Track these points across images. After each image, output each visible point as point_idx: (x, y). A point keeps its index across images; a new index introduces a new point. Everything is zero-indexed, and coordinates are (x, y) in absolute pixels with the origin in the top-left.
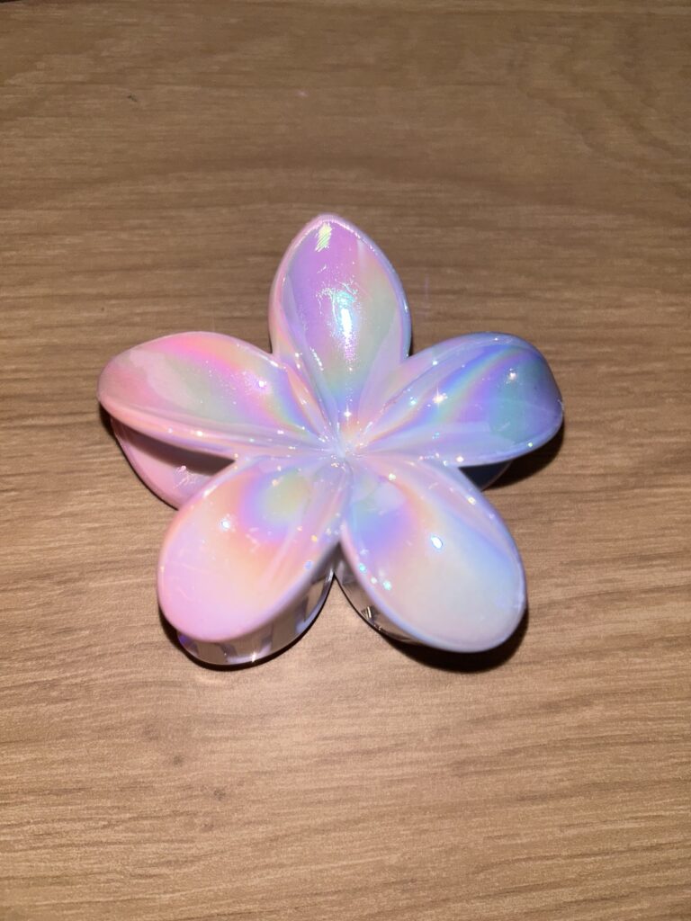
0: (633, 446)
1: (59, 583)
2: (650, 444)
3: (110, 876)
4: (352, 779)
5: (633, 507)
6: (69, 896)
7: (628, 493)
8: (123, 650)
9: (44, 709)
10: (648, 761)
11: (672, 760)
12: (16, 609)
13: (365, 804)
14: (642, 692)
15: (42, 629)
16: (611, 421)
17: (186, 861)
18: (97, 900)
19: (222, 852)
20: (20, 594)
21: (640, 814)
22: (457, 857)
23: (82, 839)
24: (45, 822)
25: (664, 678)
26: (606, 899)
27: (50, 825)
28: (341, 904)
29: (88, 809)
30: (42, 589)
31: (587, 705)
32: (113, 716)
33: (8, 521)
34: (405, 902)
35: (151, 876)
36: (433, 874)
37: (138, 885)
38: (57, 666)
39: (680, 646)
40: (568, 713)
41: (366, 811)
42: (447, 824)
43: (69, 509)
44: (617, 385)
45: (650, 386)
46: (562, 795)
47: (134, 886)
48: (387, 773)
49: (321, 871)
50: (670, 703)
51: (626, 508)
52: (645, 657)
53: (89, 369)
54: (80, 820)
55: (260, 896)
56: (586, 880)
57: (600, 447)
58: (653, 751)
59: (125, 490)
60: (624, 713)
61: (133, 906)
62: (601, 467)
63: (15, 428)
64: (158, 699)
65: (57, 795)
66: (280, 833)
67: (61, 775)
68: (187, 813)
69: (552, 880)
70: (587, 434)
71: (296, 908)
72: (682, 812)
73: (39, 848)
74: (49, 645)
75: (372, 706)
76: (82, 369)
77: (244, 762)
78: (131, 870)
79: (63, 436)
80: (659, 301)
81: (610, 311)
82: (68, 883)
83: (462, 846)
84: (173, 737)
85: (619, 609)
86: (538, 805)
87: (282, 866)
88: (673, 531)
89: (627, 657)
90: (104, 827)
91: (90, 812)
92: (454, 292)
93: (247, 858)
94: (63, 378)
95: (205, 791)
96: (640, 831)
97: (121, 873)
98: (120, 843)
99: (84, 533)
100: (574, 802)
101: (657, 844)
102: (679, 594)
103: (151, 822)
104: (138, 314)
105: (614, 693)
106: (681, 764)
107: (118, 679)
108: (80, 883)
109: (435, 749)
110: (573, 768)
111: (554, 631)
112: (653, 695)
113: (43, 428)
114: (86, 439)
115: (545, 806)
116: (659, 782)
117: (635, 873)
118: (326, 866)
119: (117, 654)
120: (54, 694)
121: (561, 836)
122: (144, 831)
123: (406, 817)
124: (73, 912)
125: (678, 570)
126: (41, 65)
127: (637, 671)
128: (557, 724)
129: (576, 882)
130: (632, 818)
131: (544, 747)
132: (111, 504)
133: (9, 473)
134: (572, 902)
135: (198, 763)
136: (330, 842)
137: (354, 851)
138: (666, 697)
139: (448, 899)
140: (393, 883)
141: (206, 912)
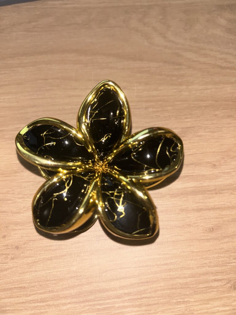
11: (172, 234)
13: (65, 250)
17: (5, 270)
19: (17, 267)
21: (160, 253)
25: (170, 207)
26: (148, 282)
28: (55, 284)
34: (78, 283)
36: (88, 273)
39: (175, 197)
41: (65, 253)
42: (93, 257)
45: (167, 114)
49: (49, 273)
52: (163, 200)
55: (28, 282)
56: (141, 275)
66: (36, 260)
68: (6, 254)
69: (129, 275)
71: (40, 285)
72: (175, 252)
77: (26, 237)
80: (170, 88)
81: (154, 92)
84: (3, 229)
87: (36, 271)
93: (25, 269)
95: (12, 247)
96: (160, 259)
101: (166, 263)
112: (166, 213)
116: (167, 242)
117: (158, 273)
118: (51, 271)
121: (133, 260)
123: (79, 254)
129: (138, 276)
130: (158, 254)
134: (136, 283)
135: (11, 237)
136: (53, 263)
137: (61, 266)
138: (170, 213)
139: (92, 282)
140: (74, 277)
141: (10, 287)
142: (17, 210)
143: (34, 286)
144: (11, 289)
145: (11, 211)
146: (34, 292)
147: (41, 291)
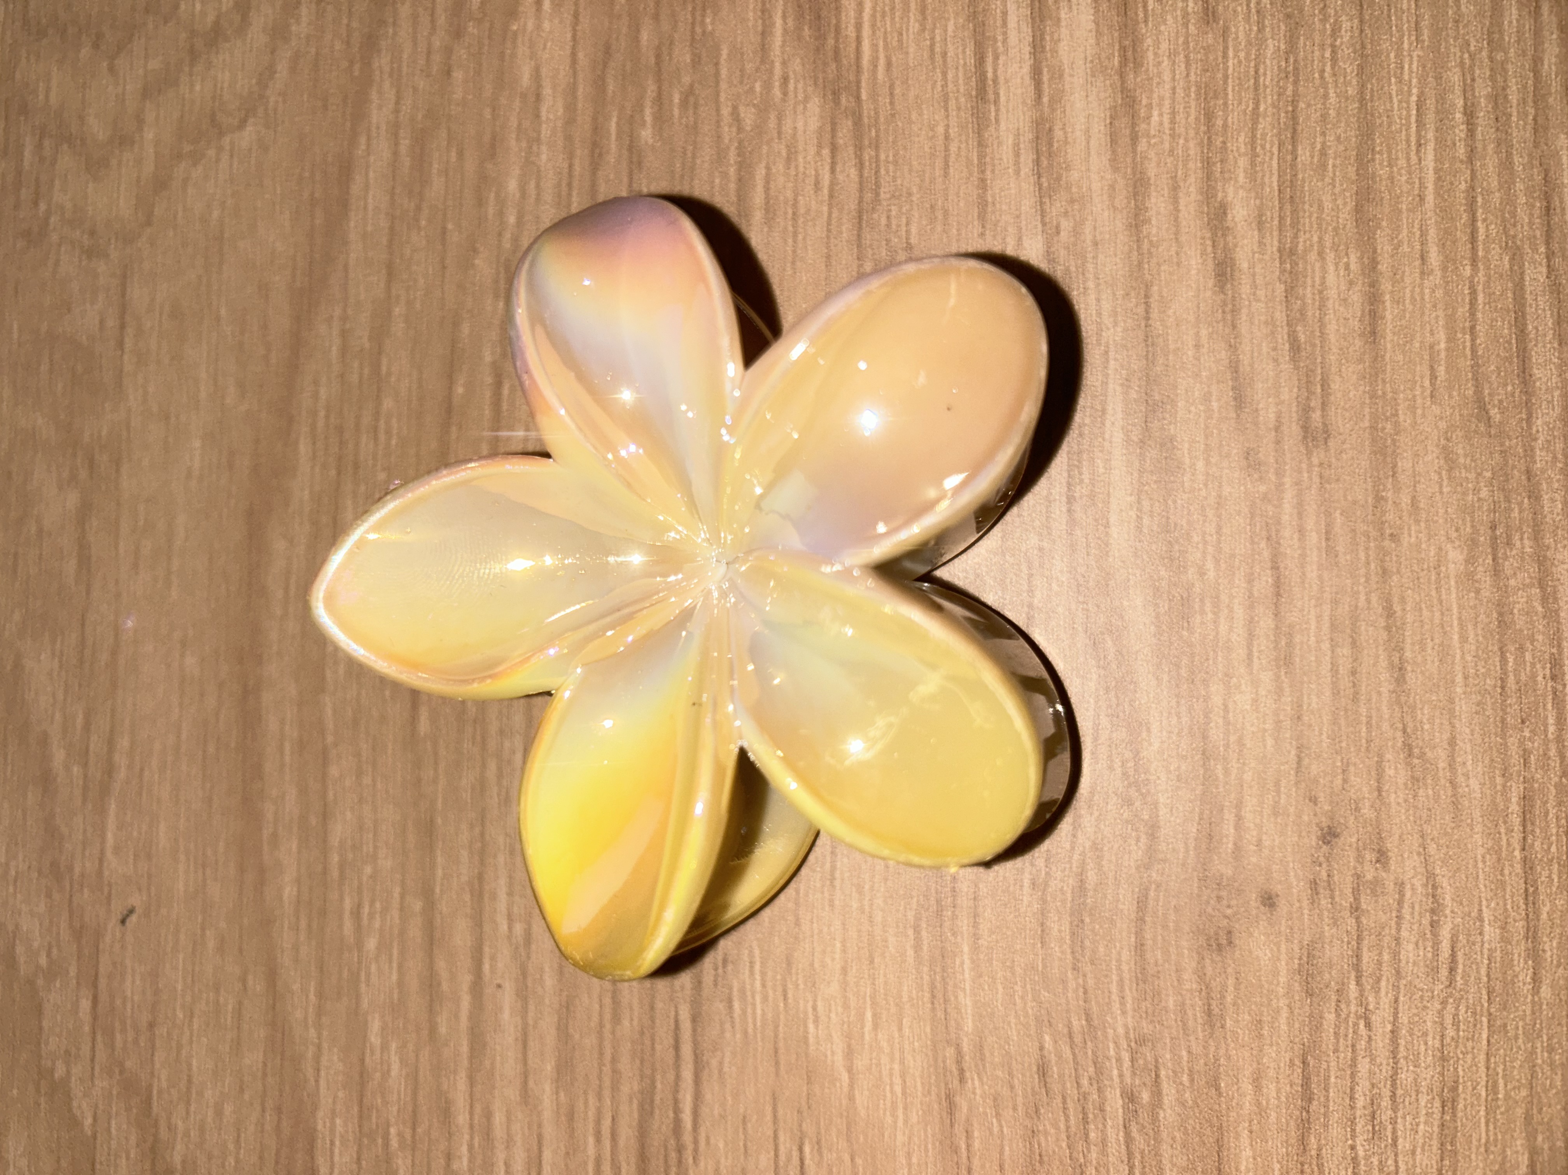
0: (785, 94)
1: (962, 1080)
2: (784, 63)
3: (1448, 1020)
4: (1319, 618)
5: (892, 103)
6: (1474, 1089)
7: (867, 107)
8: (1081, 981)
9: (1168, 1114)
10: (1324, 117)
11: (1326, 75)
12: (1001, 1153)
13: (1362, 598)
14: (1209, 116)
15: (1037, 1111)
16: (740, 130)
17: (1434, 896)
18: (1485, 1042)
19: (1422, 837)
20: (977, 1144)
21: (1413, 139)
22: (1460, 451)
23: (1385, 1062)
24: (1353, 1121)
25: (1188, 75)
26: (1548, 209)
27: (1358, 1113)
28: (1521, 649)
29: (1336, 1051)
30: (970, 1109)
31: (1225, 213)
32: (1188, 1002)
33: (852, 1160)
34: (1526, 542)
35: (1453, 955)
36: (1484, 493)
37: (1466, 976)
38: (1100, 1090)
39: (1136, 42)
40: (1236, 246)
41: (1374, 598)
42: (1405, 464)
43: (839, 1059)
44: (676, 112)
45: (683, 55)
46: (1372, 266)
47: (1466, 983)
48: (1313, 557)
49: (1466, 678)
50: (1230, 71)
51: (893, 115)
52: (1150, 106)
53: (601, 1015)
54: (1354, 1064)
55: (1499, 780)
56: (1514, 237)
57: (784, 153)
58: (1309, 105)
59: (812, 965)
60: (1243, 150)
61: (1498, 987)
62: (818, 153)
63: (696, 1142)
64: (1165, 927)
65: (1310, 1100)
66: (1400, 740)
67: (1278, 1091)
68: (1356, 892)
69: (1510, 295)
70: (760, 173)
71: (1523, 722)
72: (1415, 66)
73: (1394, 1131)
74: (1064, 1102)
75: (1202, 574)
76: (601, 1025)
77: (1278, 792)
78: (1441, 987)
79: (714, 1062)
80: (530, 25)
81: (544, 113)
82: (1454, 1089)
83: (1443, 442)
84: (1229, 907)
85: (1066, 142)
86: (1385, 310)
87: (1452, 742)
88: (938, 38)
89: (1148, 136)
90: (1368, 1025)
91: (1341, 1049)
92: (498, 384)
93: (1437, 798)
94: (614, 1060)
95: (1322, 859)
96: (1441, 142)
97: (1444, 1003)
98: (1396, 1001)
99: (880, 1036)
100: (1384, 247)
101: (1465, 114)
102: (1048, 38)
103: (1365, 949)
104: (510, 928)
105: (1207, 163)
106: (1334, 60)
107: (1127, 991)
108: (1456, 1069)
109: (1279, 474)
110: (1328, 244)
111: (1095, 257)
112: (1216, 97)
113: (698, 1097)
114: (722, 1024)
115: (1387, 297)
116: (1362, 99)
117: (1509, 155)
118: (1458, 668)
119: (1085, 992)
120: (1145, 1096)
121: (1439, 273)
122: (1379, 963)
123: (1388, 532)
124: (1501, 1082)
125: (1005, 34)
126: (60, 1071)
127: (1173, 121)
128: (1252, 266)
129: (1517, 256)
130: (1418, 151)
131: (1290, 291)
132: (834, 988)
133: (772, 1153)
134: (1549, 266)
135: (1275, 867)
136: (1419, 659)
137: (1437, 621)
138: (1220, 76)
139: (1528, 472)
140: (1494, 560)
141: (1518, 868)
142: (1138, 840)
143: (1525, 750)
144: (1528, 864)
145: (1137, 868)
146: (1553, 753)
147: (1551, 721)
